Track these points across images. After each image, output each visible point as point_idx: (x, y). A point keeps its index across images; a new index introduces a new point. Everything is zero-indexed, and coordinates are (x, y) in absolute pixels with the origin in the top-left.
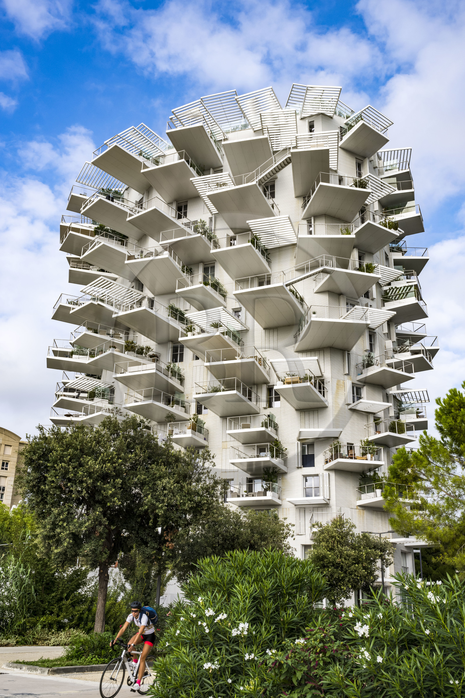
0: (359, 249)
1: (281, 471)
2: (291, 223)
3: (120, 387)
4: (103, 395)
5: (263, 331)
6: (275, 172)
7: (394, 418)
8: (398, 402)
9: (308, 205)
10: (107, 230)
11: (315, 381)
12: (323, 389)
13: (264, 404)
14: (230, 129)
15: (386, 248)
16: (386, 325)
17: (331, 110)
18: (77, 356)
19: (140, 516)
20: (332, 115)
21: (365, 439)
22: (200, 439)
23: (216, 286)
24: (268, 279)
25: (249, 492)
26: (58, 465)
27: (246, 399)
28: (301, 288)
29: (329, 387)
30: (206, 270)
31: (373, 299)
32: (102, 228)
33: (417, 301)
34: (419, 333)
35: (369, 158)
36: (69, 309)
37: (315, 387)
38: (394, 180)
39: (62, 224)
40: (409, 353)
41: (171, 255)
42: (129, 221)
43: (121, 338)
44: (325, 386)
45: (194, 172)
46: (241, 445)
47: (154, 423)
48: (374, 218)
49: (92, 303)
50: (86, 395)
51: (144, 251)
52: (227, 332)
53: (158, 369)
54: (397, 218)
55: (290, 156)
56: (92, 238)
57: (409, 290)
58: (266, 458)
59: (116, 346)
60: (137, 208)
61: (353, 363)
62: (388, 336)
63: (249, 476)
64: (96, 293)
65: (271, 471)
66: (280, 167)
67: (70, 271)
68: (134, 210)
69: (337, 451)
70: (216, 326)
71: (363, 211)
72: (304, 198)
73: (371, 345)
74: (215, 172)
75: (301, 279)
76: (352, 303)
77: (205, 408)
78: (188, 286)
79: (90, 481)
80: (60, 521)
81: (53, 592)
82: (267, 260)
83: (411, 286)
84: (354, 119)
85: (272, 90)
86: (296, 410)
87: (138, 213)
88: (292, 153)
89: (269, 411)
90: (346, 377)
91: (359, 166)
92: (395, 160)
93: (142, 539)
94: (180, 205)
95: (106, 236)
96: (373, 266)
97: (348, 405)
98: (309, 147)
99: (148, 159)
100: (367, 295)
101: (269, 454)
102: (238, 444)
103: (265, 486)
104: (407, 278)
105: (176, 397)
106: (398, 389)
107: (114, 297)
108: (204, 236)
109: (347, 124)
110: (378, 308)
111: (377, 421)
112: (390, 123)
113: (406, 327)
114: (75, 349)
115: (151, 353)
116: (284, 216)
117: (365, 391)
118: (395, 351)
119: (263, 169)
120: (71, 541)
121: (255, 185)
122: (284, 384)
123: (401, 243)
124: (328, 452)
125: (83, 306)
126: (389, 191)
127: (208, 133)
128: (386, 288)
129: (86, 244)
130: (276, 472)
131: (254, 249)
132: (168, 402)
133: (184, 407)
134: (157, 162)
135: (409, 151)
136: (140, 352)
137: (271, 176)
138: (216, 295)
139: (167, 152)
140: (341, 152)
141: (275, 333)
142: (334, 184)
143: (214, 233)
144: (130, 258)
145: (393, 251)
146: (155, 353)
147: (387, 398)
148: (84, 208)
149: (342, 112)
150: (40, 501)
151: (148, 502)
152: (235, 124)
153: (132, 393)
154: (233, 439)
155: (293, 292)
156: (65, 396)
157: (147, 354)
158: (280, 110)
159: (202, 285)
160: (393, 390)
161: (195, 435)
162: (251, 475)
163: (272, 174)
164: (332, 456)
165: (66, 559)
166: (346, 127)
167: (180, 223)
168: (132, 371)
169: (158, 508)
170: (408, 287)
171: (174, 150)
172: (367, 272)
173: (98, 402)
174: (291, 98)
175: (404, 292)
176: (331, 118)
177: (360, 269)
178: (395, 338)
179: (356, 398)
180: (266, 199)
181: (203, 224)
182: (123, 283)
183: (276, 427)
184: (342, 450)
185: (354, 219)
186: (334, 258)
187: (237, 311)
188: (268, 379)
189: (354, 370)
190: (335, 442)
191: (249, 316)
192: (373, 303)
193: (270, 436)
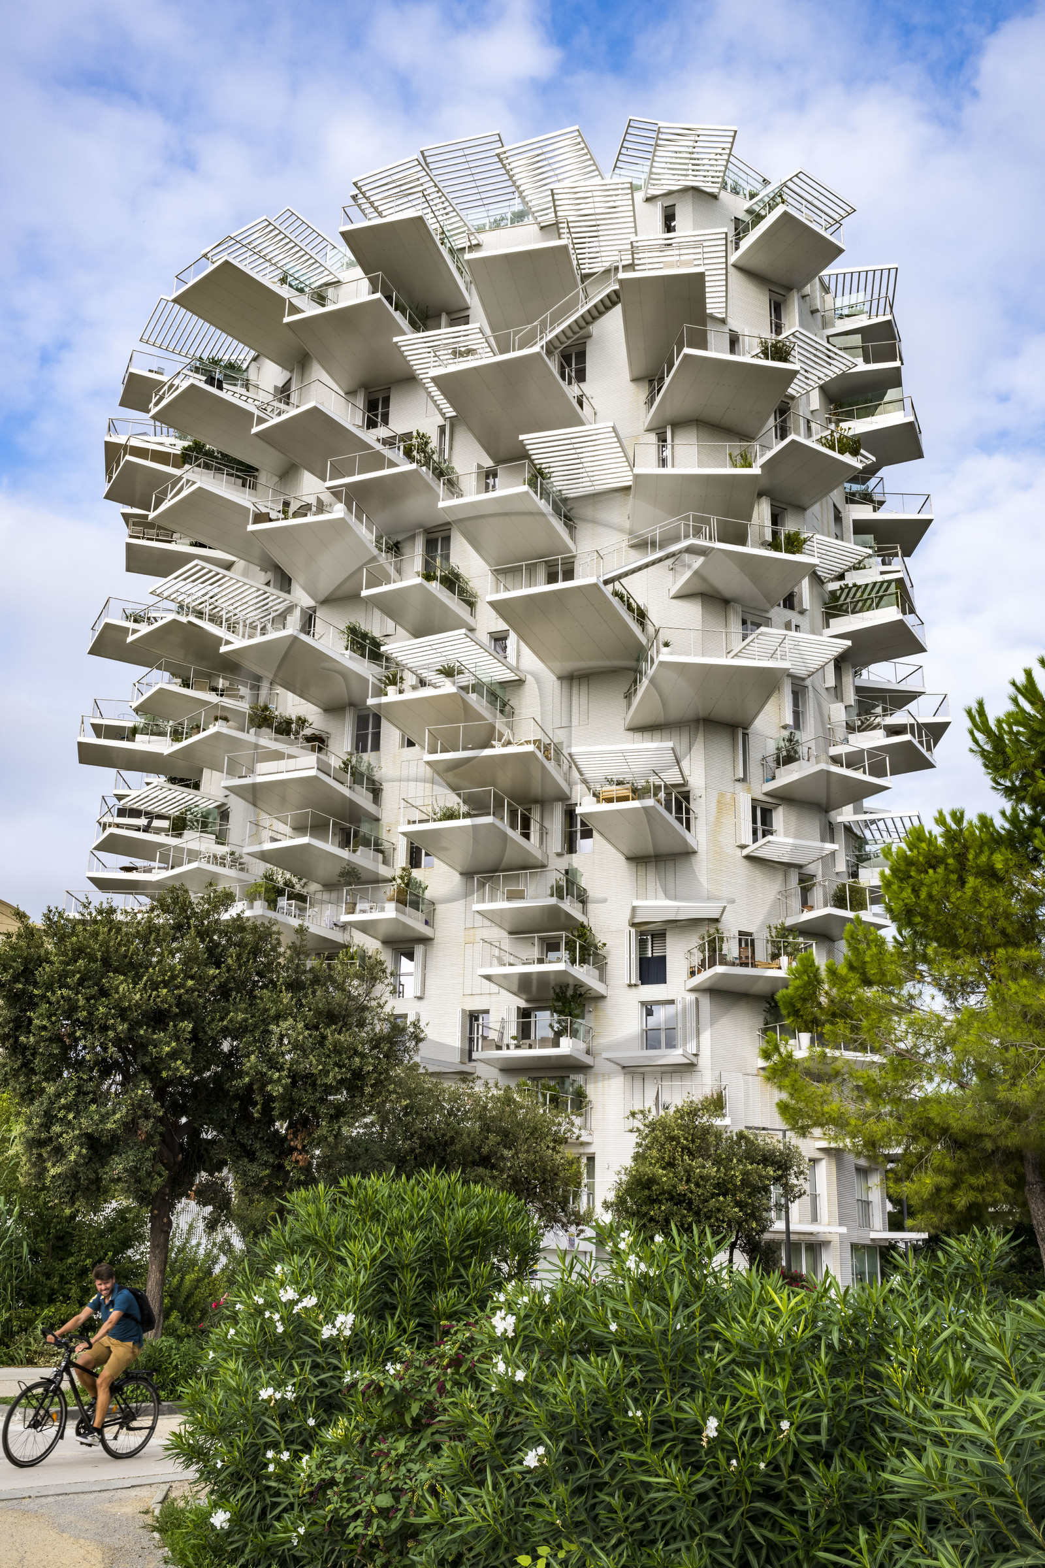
0: (772, 499)
1: (593, 994)
2: (619, 441)
3: (238, 808)
4: (205, 825)
5: (557, 683)
6: (583, 324)
7: (846, 876)
8: (855, 840)
9: (658, 399)
10: (210, 454)
11: (669, 794)
12: (688, 814)
13: (556, 841)
14: (486, 221)
15: (837, 496)
16: (830, 669)
17: (715, 180)
18: (146, 737)
19: (237, 1097)
20: (715, 190)
21: (778, 923)
22: (414, 921)
23: (452, 582)
24: (568, 567)
25: (523, 1038)
26: (54, 993)
27: (515, 835)
28: (640, 589)
29: (701, 807)
30: (430, 545)
31: (802, 612)
32: (197, 447)
33: (900, 616)
34: (909, 686)
35: (799, 290)
36: (125, 631)
37: (668, 808)
38: (857, 340)
39: (108, 439)
40: (880, 733)
41: (350, 509)
42: (257, 434)
43: (242, 697)
44: (692, 806)
45: (403, 323)
46: (505, 934)
47: (314, 887)
48: (809, 428)
49: (174, 620)
50: (165, 824)
51: (292, 501)
52: (473, 686)
53: (323, 768)
54: (858, 427)
55: (617, 287)
56: (176, 472)
57: (886, 590)
58: (558, 964)
59: (229, 717)
60: (276, 404)
61: (755, 755)
62: (837, 692)
63: (523, 1004)
64: (184, 596)
65: (570, 992)
66: (595, 313)
67: (128, 545)
68: (269, 409)
69: (715, 951)
70: (448, 672)
71: (784, 410)
72: (651, 381)
73: (797, 715)
74: (453, 322)
75: (640, 569)
76: (753, 620)
77: (427, 855)
78: (388, 582)
79: (122, 1027)
80: (60, 1109)
81: (72, 1255)
82: (565, 524)
83: (890, 582)
84: (767, 199)
85: (580, 135)
86: (628, 859)
87: (279, 414)
88: (621, 282)
89: (568, 861)
90: (739, 785)
91: (777, 309)
92: (862, 293)
93: (242, 1145)
94: (374, 397)
95: (207, 466)
96: (803, 537)
97: (743, 847)
98: (661, 265)
99: (301, 291)
100: (790, 602)
101: (564, 954)
102: (499, 935)
103: (556, 1026)
104: (884, 563)
105: (365, 829)
106: (856, 812)
107: (225, 606)
108: (424, 468)
109: (749, 211)
110: (813, 632)
111: (806, 883)
112: (848, 209)
113: (880, 674)
114: (140, 721)
115: (308, 732)
116: (604, 425)
117: (779, 817)
118: (851, 728)
119: (556, 319)
120: (84, 1151)
121: (538, 354)
122: (598, 802)
123: (873, 482)
124: (695, 951)
125: (160, 623)
126: (843, 367)
127: (433, 233)
128: (834, 586)
129: (162, 485)
130: (581, 995)
131: (536, 498)
132: (347, 839)
133: (382, 852)
134: (321, 299)
135: (893, 272)
136: (285, 728)
137: (575, 333)
138: (452, 602)
139: (344, 276)
140: (735, 277)
141: (584, 689)
142: (717, 351)
143: (450, 462)
144: (260, 518)
145: (853, 502)
146: (317, 733)
147: (829, 831)
148: (156, 404)
149: (740, 182)
150: (20, 1068)
151: (251, 1068)
152: (497, 211)
153: (266, 820)
154: (487, 923)
155: (621, 597)
156: (118, 826)
157: (297, 733)
158: (598, 181)
159: (419, 580)
160: (845, 815)
161: (404, 913)
162: (527, 1001)
163: (576, 329)
164: (703, 961)
165: (78, 1187)
166: (747, 218)
167: (371, 437)
168: (267, 773)
169: (271, 1081)
170: (882, 583)
171: (358, 272)
172: (788, 551)
173: (192, 840)
174: (624, 151)
175: (873, 595)
176: (714, 197)
177: (775, 545)
178: (851, 697)
179: (760, 833)
180: (564, 385)
181: (424, 440)
182: (245, 574)
183: (582, 898)
184: (725, 946)
185: (763, 431)
186: (714, 520)
187: (499, 639)
188: (568, 792)
189: (755, 771)
190: (712, 931)
191: (525, 650)
192: (804, 621)
193: (569, 916)
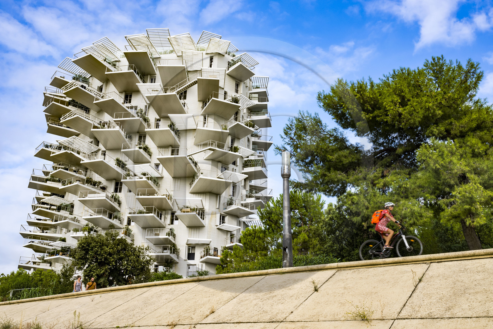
0: (232, 136)
1: (175, 262)
2: (194, 119)
4: (66, 209)
5: (172, 179)
8: (246, 226)
9: (205, 108)
11: (199, 211)
12: (204, 216)
13: (168, 221)
15: (249, 136)
16: (243, 182)
17: (224, 51)
18: (50, 182)
20: (224, 54)
21: (224, 246)
23: (146, 149)
24: (177, 150)
27: (158, 219)
28: (196, 158)
29: (207, 214)
30: (140, 138)
31: (237, 166)
32: (73, 101)
33: (261, 169)
34: (263, 186)
35: (243, 81)
36: (49, 152)
37: (198, 215)
38: (257, 95)
40: (254, 198)
41: (120, 128)
42: (95, 103)
43: (83, 174)
44: (205, 214)
45: (139, 79)
46: (153, 245)
47: (99, 229)
48: (242, 119)
49: (67, 152)
50: (55, 208)
52: (150, 178)
53: (107, 197)
55: (197, 80)
57: (258, 162)
58: (167, 253)
59: (81, 180)
61: (222, 202)
62: (244, 187)
65: (169, 261)
66: (190, 85)
69: (207, 252)
70: (144, 174)
71: (237, 113)
72: (203, 102)
73: (233, 192)
75: (197, 153)
76: (224, 168)
77: (133, 221)
82: (178, 137)
83: (260, 159)
85: (190, 35)
86: (187, 227)
89: (171, 226)
90: (217, 210)
91: (237, 86)
94: (127, 94)
96: (238, 148)
97: (217, 226)
98: (208, 76)
99: (110, 63)
100: (234, 163)
101: (169, 251)
102: (151, 245)
103: (165, 270)
105: (116, 214)
106: (246, 219)
108: (141, 118)
109: (232, 60)
110: (238, 172)
111: (232, 236)
112: (257, 63)
113: (254, 183)
115: (101, 186)
117: (227, 219)
118: (247, 196)
119: (181, 86)
121: (175, 94)
122: (181, 212)
124: (203, 252)
128: (246, 159)
130: (172, 262)
131: (171, 131)
132: (111, 217)
133: (120, 220)
135: (268, 79)
136: (94, 184)
137: (185, 90)
138: (145, 155)
139: (121, 59)
140: (227, 77)
141: (179, 181)
142: (221, 99)
143: (148, 116)
144: (95, 127)
145: (253, 136)
146: (104, 186)
147: (239, 223)
154: (148, 242)
155: (191, 160)
156: (42, 207)
157: (98, 186)
159: (137, 148)
160: (244, 219)
161: (126, 237)
162: (157, 263)
163: (185, 88)
164: (204, 254)
166: (232, 62)
167: (125, 106)
168: (90, 197)
170: (258, 160)
172: (234, 152)
173: (63, 213)
175: (255, 163)
176: (224, 56)
177: (231, 150)
178: (248, 188)
179: (222, 222)
180: (180, 101)
181: (142, 110)
183: (174, 236)
184: (210, 251)
185: (231, 119)
186: (216, 142)
187: (157, 166)
188: (173, 208)
189: (222, 206)
190: (207, 247)
191: (164, 169)
192: (237, 168)
193: (170, 241)
